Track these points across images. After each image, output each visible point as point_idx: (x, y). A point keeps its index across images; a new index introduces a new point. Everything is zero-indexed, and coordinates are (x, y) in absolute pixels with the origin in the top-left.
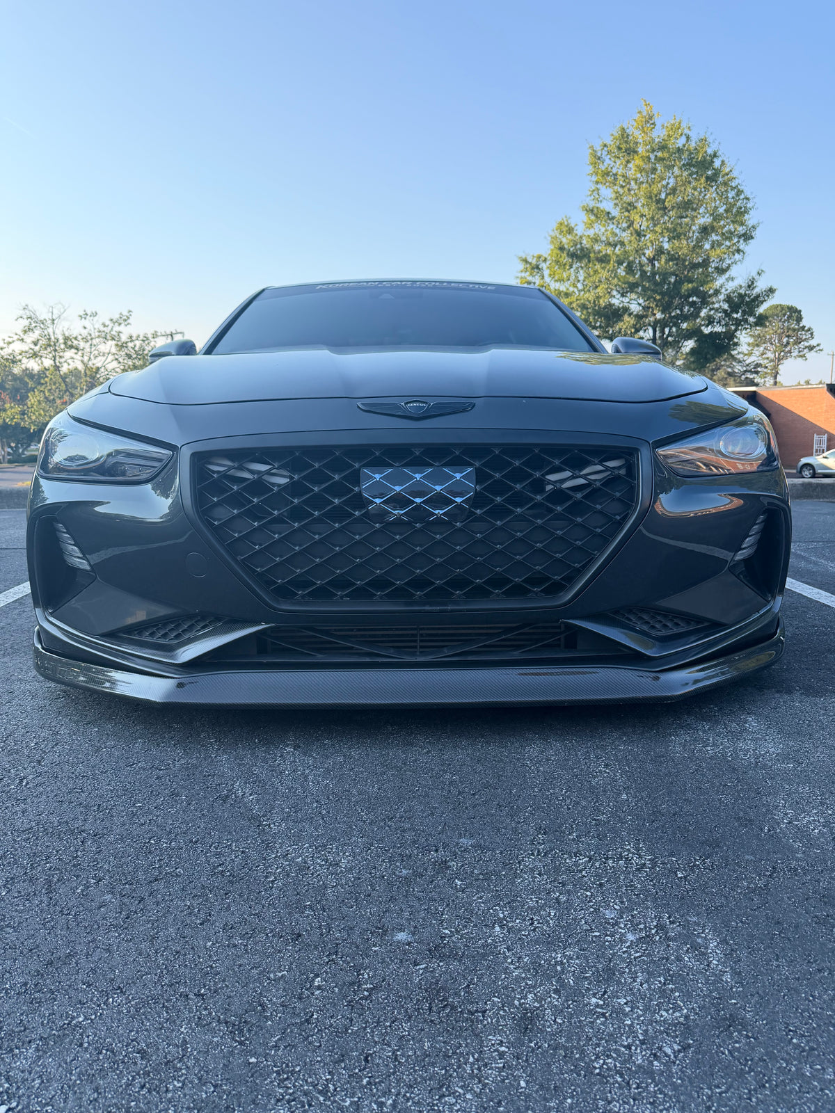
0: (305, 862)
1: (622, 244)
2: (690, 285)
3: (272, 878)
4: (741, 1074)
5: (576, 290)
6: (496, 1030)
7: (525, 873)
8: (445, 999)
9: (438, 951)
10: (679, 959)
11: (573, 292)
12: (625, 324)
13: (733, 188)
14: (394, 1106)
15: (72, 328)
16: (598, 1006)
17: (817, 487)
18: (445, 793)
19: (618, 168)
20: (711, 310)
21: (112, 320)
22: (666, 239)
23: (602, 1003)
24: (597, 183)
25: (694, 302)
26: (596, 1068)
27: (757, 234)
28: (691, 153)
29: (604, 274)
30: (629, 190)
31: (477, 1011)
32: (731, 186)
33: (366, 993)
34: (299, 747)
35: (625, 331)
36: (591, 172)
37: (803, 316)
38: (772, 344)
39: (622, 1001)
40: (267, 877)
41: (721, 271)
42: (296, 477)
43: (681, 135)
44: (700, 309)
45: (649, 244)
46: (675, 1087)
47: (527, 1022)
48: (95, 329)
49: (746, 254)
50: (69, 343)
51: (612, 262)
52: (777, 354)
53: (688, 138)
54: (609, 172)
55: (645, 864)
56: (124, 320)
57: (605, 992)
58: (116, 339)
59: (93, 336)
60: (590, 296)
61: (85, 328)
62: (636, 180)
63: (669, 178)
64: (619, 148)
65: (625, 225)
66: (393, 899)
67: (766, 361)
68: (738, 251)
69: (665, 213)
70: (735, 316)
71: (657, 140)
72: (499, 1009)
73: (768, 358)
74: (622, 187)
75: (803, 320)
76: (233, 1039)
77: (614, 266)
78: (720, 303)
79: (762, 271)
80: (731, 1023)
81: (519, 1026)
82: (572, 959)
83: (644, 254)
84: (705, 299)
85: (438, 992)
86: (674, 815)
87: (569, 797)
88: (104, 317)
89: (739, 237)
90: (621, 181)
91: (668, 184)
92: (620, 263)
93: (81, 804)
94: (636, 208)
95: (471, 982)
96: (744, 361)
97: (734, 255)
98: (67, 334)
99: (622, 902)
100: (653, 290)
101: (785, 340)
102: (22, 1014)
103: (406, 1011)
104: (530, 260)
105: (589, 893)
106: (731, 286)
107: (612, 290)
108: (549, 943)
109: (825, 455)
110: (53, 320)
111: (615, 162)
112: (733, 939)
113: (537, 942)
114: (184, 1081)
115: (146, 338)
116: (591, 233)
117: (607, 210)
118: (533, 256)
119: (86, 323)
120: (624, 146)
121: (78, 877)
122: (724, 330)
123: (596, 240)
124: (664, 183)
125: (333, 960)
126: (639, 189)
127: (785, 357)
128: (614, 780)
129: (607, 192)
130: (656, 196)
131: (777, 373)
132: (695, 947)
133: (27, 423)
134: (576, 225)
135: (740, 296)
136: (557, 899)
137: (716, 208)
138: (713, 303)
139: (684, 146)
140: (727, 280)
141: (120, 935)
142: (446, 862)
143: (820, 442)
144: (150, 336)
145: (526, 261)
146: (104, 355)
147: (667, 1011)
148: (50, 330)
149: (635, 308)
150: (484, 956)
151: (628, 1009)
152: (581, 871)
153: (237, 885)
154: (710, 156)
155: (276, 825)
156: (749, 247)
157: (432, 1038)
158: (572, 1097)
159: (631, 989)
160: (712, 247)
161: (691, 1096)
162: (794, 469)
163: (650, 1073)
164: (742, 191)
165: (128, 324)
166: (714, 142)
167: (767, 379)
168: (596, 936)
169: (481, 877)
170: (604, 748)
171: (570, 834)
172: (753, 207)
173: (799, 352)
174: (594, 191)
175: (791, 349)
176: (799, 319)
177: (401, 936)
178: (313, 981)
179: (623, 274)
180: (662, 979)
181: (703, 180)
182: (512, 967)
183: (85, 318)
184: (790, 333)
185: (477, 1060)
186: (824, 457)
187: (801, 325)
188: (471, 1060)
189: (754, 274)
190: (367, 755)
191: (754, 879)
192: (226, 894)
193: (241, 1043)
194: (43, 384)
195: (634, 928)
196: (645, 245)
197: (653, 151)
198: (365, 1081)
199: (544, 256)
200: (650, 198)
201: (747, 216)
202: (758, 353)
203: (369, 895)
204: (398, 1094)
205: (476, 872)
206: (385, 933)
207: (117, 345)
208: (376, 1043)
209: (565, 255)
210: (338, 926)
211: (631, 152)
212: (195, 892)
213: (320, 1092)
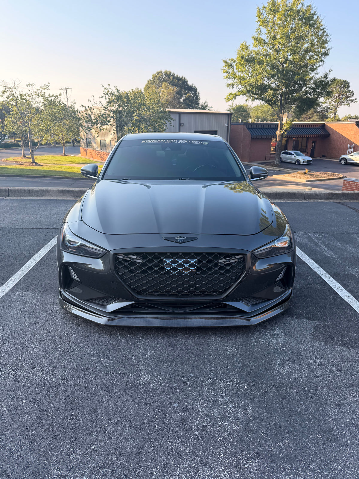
0: (150, 381)
1: (270, 55)
2: (298, 77)
3: (142, 386)
4: (249, 442)
5: (248, 77)
6: (197, 431)
7: (207, 386)
8: (186, 423)
9: (184, 409)
10: (241, 413)
11: (247, 77)
12: (268, 93)
13: (321, 30)
14: (175, 448)
15: (23, 90)
16: (220, 425)
17: (334, 195)
18: (186, 357)
19: (270, 19)
20: (307, 88)
21: (41, 87)
22: (290, 54)
23: (221, 424)
24: (260, 26)
25: (300, 84)
26: (218, 440)
27: (330, 53)
28: (303, 13)
29: (260, 70)
30: (274, 30)
31: (193, 426)
32: (321, 29)
33: (168, 421)
34: (144, 337)
35: (268, 97)
36: (258, 20)
37: (350, 85)
38: (335, 98)
39: (226, 424)
40: (140, 386)
41: (313, 70)
42: (144, 261)
43: (300, 3)
44: (302, 87)
45: (282, 56)
46: (234, 445)
47: (204, 429)
48: (34, 91)
49: (325, 62)
50: (23, 97)
51: (264, 65)
52: (337, 103)
53: (303, 5)
54: (266, 21)
55: (237, 384)
56: (47, 87)
57: (222, 421)
58: (43, 96)
59: (33, 94)
60: (254, 80)
61: (29, 91)
62: (278, 25)
63: (293, 24)
64: (271, 10)
65: (271, 47)
66: (173, 394)
67: (332, 106)
68: (321, 61)
69: (290, 42)
70: (318, 91)
71: (288, 6)
72: (198, 425)
73: (332, 105)
74: (272, 28)
75: (350, 87)
76: (139, 432)
77: (265, 67)
78: (311, 84)
79: (331, 70)
80: (249, 430)
81: (202, 430)
82: (216, 412)
83: (279, 61)
84: (305, 83)
85: (184, 420)
86: (248, 366)
87: (220, 359)
88: (38, 86)
89: (322, 54)
90: (271, 25)
91: (292, 27)
92: (268, 65)
93: (86, 359)
94: (277, 39)
95: (192, 418)
96: (322, 106)
97: (319, 62)
98: (21, 93)
99: (230, 396)
100: (282, 78)
101: (341, 97)
102: (90, 425)
103: (177, 425)
104: (228, 61)
105: (222, 393)
106: (317, 77)
107: (264, 77)
108: (211, 408)
109: (352, 154)
110: (15, 87)
111: (269, 16)
112: (255, 407)
113: (208, 407)
114: (130, 442)
115: (56, 96)
116: (256, 49)
117: (264, 39)
118: (229, 59)
119: (30, 88)
120: (273, 8)
121: (92, 384)
122: (312, 97)
123: (258, 54)
124: (291, 26)
125: (159, 411)
126: (279, 29)
127: (340, 105)
128: (234, 353)
129: (264, 30)
130: (286, 34)
131: (336, 112)
132: (245, 409)
133: (5, 132)
134: (250, 45)
135: (321, 81)
136: (214, 394)
137: (313, 40)
138: (309, 84)
139: (301, 9)
140: (315, 74)
141: (107, 403)
142: (186, 382)
143: (350, 148)
144: (58, 95)
145: (226, 62)
146: (38, 103)
147: (236, 426)
148: (14, 92)
149: (273, 85)
150: (195, 411)
151: (227, 426)
152: (221, 386)
153: (133, 388)
154: (312, 14)
155: (141, 368)
156: (326, 59)
157: (183, 433)
158: (212, 447)
159: (228, 421)
160: (310, 59)
161: (237, 447)
162: (338, 159)
163: (229, 442)
164: (326, 32)
165: (48, 89)
166: (314, 7)
167: (331, 115)
168: (222, 406)
169: (195, 387)
170: (232, 340)
171: (219, 373)
172: (329, 40)
173: (347, 102)
174: (258, 30)
175: (343, 101)
176: (348, 87)
177: (175, 405)
178: (155, 417)
179: (269, 69)
180: (236, 418)
181: (308, 26)
182: (202, 414)
183: (29, 86)
184: (344, 93)
185: (193, 438)
186: (351, 155)
187: (349, 90)
188: (191, 438)
189: (328, 71)
190: (164, 341)
191: (264, 389)
192: (131, 391)
193: (141, 433)
194: (11, 114)
195: (232, 404)
196: (280, 57)
197: (286, 11)
198: (169, 442)
199: (235, 59)
200: (283, 34)
201: (326, 45)
202: (328, 102)
203: (167, 392)
204: (176, 445)
205: (194, 385)
206: (171, 404)
207: (44, 99)
208: (170, 433)
209: (243, 60)
210: (160, 401)
211: (276, 11)
212: (123, 390)
213: (159, 445)
